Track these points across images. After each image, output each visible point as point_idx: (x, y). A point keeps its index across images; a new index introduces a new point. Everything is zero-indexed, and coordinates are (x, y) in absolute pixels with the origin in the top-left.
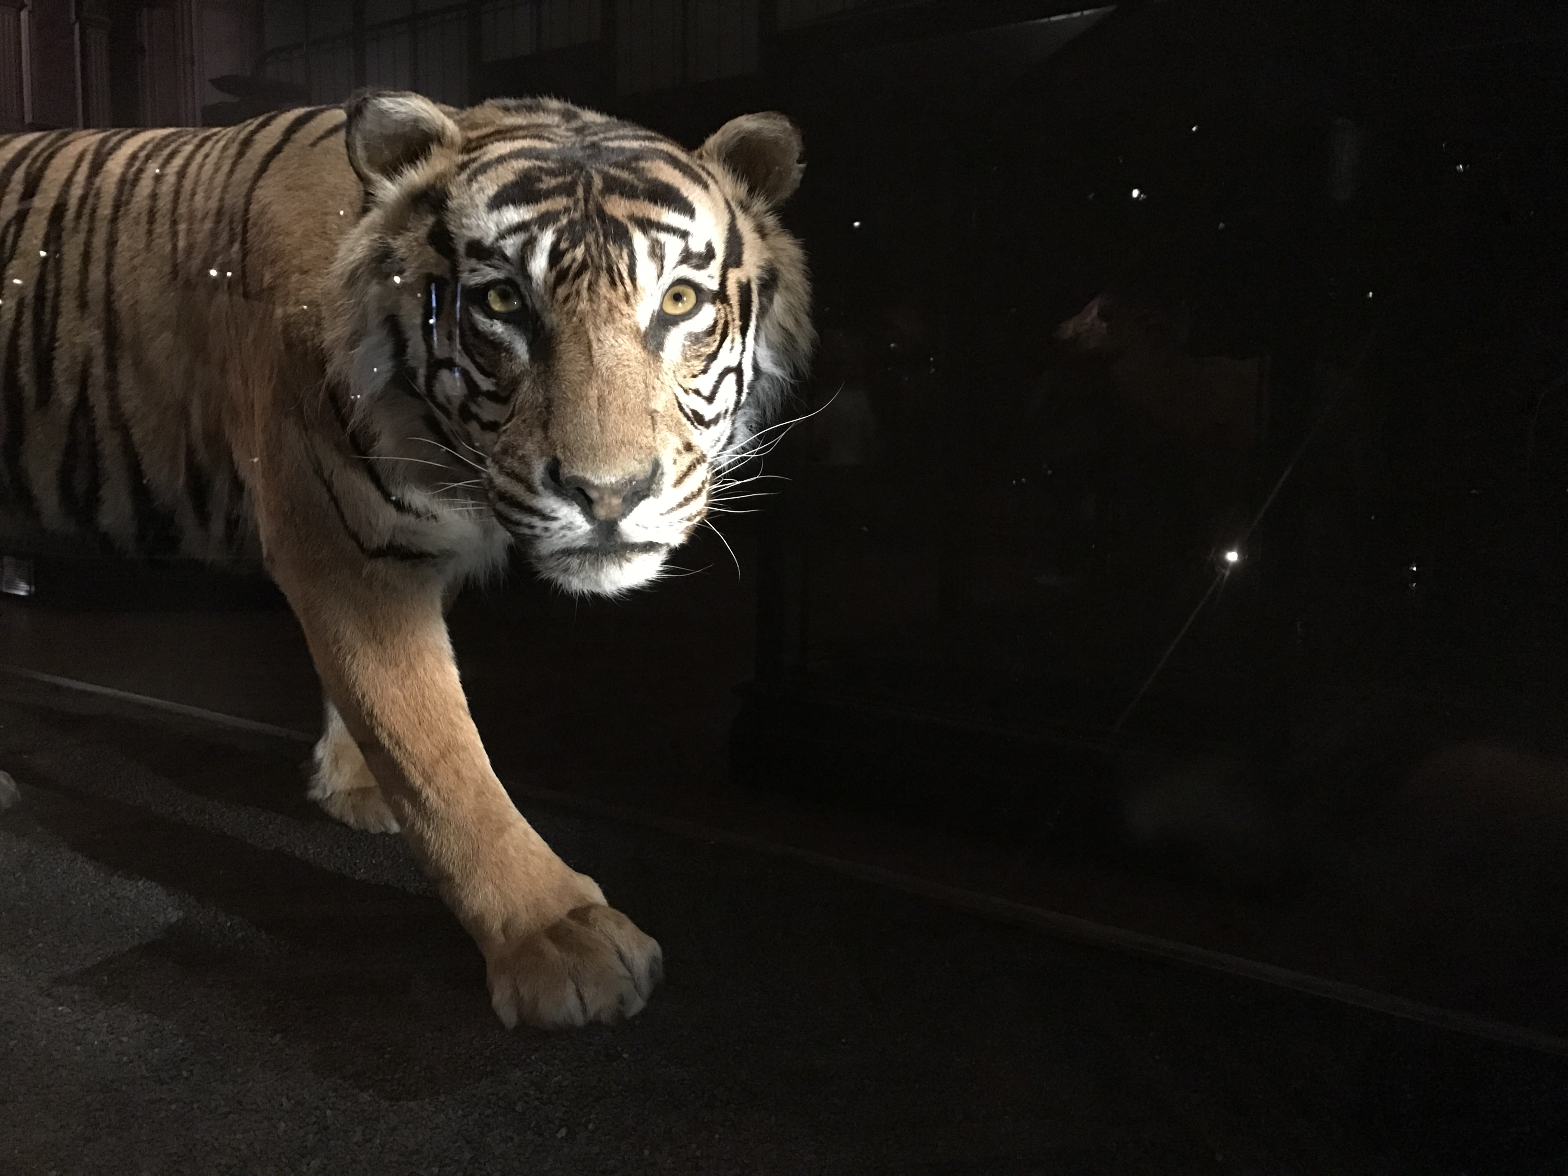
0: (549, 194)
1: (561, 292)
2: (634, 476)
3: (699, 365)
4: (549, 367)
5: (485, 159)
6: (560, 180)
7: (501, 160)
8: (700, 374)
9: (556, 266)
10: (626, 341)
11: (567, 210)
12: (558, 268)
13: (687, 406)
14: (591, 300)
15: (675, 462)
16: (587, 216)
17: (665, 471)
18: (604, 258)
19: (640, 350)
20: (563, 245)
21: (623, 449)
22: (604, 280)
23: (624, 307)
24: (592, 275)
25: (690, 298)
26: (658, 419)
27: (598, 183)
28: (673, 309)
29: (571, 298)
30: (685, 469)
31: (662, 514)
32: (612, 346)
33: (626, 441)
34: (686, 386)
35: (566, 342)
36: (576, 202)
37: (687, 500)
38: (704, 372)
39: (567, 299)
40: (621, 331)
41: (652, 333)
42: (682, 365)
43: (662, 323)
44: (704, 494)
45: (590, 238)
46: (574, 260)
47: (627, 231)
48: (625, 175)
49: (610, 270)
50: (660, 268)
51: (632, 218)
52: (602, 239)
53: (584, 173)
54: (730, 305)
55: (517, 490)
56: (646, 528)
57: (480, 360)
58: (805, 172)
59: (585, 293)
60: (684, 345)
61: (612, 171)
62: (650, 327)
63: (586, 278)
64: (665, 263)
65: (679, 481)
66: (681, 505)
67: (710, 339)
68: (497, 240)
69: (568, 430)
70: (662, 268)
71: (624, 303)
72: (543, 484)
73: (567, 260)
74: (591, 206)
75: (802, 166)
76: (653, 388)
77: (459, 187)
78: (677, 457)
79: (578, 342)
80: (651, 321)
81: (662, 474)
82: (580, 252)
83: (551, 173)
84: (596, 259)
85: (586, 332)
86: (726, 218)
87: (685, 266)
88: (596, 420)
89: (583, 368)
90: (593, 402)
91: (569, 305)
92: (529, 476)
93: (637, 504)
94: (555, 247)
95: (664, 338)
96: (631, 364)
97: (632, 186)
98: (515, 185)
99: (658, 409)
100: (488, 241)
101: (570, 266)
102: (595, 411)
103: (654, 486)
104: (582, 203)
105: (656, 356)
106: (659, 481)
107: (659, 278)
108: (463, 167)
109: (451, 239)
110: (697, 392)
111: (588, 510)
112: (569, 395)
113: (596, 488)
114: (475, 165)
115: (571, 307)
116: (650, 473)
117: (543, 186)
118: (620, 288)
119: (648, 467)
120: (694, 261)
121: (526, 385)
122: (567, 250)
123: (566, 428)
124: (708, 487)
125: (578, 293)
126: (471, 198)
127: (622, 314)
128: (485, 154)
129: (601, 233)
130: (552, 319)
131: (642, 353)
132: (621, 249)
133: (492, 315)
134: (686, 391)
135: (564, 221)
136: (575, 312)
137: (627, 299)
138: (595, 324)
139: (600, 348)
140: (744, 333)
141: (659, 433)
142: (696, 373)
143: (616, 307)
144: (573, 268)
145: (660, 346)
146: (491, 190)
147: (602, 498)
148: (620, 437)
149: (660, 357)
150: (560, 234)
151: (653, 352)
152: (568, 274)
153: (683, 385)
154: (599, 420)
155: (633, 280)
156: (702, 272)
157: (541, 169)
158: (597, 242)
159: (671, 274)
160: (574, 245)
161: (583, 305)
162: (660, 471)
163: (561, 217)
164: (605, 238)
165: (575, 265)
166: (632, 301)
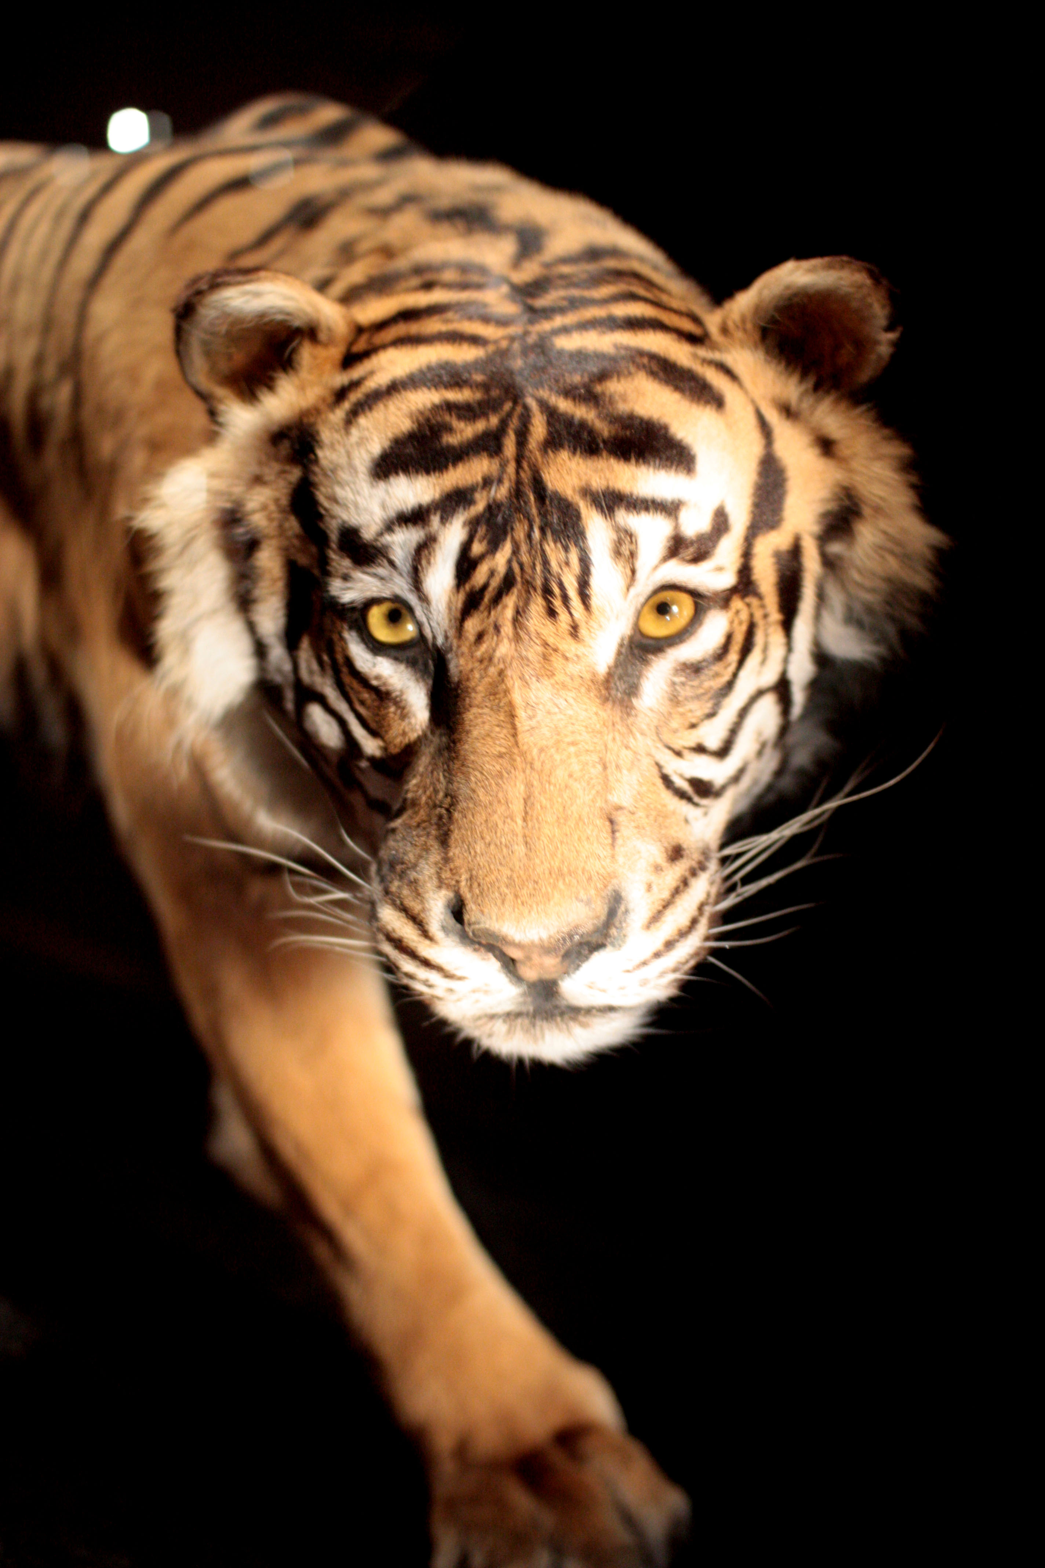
0: (459, 455)
1: (472, 625)
2: (577, 927)
3: (699, 709)
4: (454, 742)
5: (371, 384)
6: (480, 426)
7: (394, 388)
8: (702, 720)
9: (464, 584)
10: (571, 701)
11: (487, 482)
12: (467, 587)
13: (681, 776)
14: (517, 638)
15: (649, 888)
16: (517, 493)
17: (631, 906)
18: (539, 568)
19: (595, 709)
20: (477, 548)
21: (561, 884)
22: (537, 606)
23: (568, 646)
24: (518, 597)
25: (682, 609)
26: (621, 818)
27: (539, 429)
28: (655, 628)
29: (485, 638)
30: (666, 895)
31: (628, 971)
32: (549, 713)
33: (565, 870)
34: (677, 746)
35: (478, 707)
36: (503, 466)
37: (669, 945)
38: (711, 715)
39: (480, 637)
40: (564, 686)
41: (620, 671)
42: (670, 714)
43: (636, 651)
44: (703, 923)
45: (520, 531)
46: (492, 573)
47: (578, 516)
48: (582, 412)
49: (547, 592)
50: (629, 573)
51: (587, 492)
52: (537, 534)
53: (519, 409)
54: (759, 596)
55: (407, 932)
56: (604, 991)
57: (362, 710)
58: (896, 345)
59: (507, 629)
60: (674, 684)
61: (564, 405)
62: (618, 664)
63: (510, 602)
64: (640, 564)
65: (656, 918)
66: (657, 955)
67: (717, 667)
68: (381, 534)
69: (478, 851)
70: (633, 572)
71: (569, 639)
72: (444, 928)
73: (480, 576)
74: (526, 476)
75: (892, 336)
76: (618, 767)
77: (333, 429)
78: (653, 878)
79: (496, 709)
80: (619, 653)
81: (627, 911)
82: (501, 559)
83: (467, 412)
84: (528, 570)
85: (507, 692)
86: (755, 448)
87: (673, 563)
88: (520, 839)
89: (503, 750)
90: (517, 807)
91: (484, 647)
92: (422, 915)
93: (587, 958)
94: (465, 548)
95: (639, 677)
96: (579, 738)
97: (591, 432)
98: (412, 437)
99: (624, 804)
100: (368, 534)
101: (485, 587)
102: (520, 821)
103: (613, 931)
104: (511, 469)
105: (627, 707)
106: (621, 923)
107: (628, 589)
108: (341, 395)
109: (320, 517)
110: (700, 749)
111: (511, 968)
112: (480, 794)
113: (519, 946)
114: (355, 396)
115: (486, 651)
116: (603, 917)
117: (451, 440)
118: (563, 616)
119: (601, 909)
120: (690, 552)
121: (423, 763)
122: (482, 557)
123: (474, 848)
124: (708, 910)
125: (497, 628)
126: (349, 455)
127: (567, 659)
128: (372, 373)
129: (537, 522)
130: (457, 665)
131: (601, 713)
132: (566, 549)
133: (377, 648)
134: (678, 754)
135: (480, 506)
136: (490, 659)
137: (574, 631)
138: (522, 678)
139: (530, 718)
140: (787, 625)
141: (623, 846)
142: (694, 721)
143: (556, 650)
144: (490, 589)
145: (633, 690)
146: (376, 446)
147: (528, 958)
148: (556, 863)
149: (633, 707)
150: (473, 525)
151: (621, 702)
152: (482, 598)
153: (672, 746)
154: (525, 836)
155: (584, 597)
156: (705, 566)
157: (449, 407)
158: (529, 537)
159: (648, 581)
160: (494, 546)
161: (504, 648)
162: (622, 908)
163: (477, 496)
164: (543, 530)
165: (495, 583)
166: (583, 632)
